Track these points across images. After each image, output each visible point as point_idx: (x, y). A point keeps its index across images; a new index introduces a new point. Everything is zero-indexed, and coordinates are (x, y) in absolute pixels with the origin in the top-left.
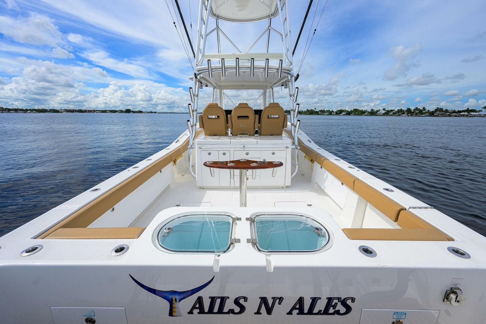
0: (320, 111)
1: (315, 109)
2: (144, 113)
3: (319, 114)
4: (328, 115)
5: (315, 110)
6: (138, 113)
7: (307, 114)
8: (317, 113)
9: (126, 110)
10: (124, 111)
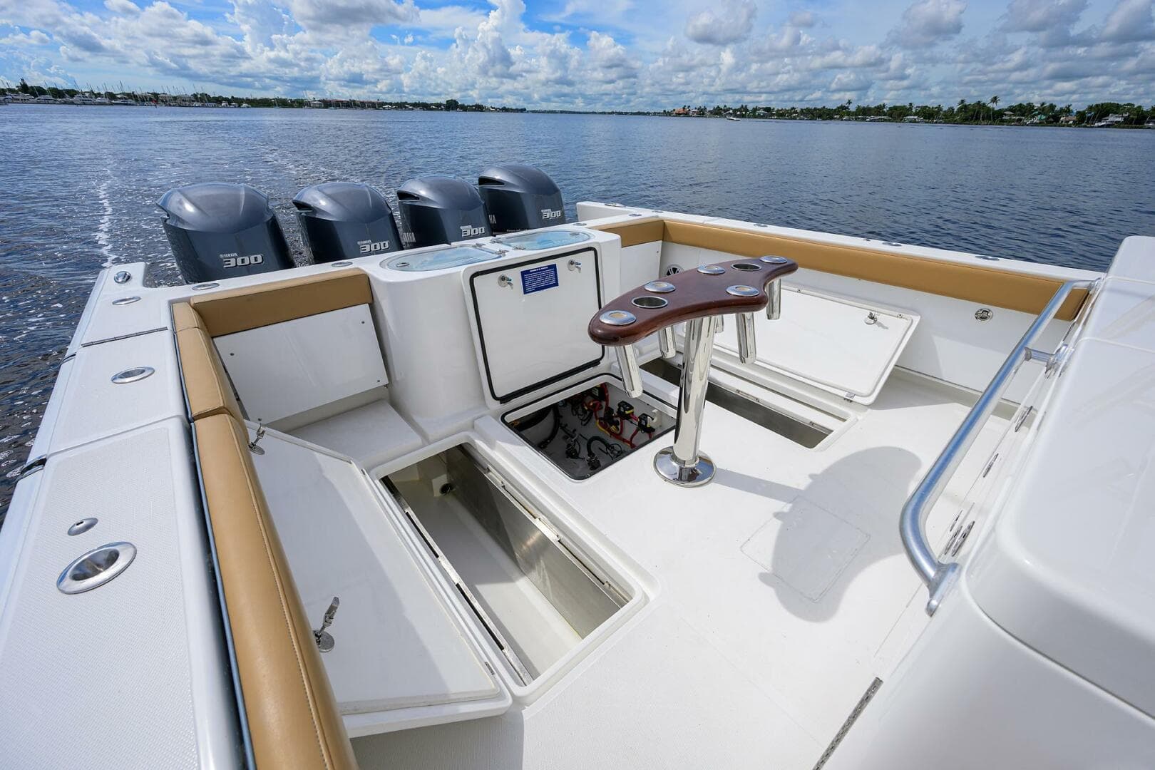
0: (1012, 109)
1: (995, 100)
2: (488, 110)
3: (1009, 122)
4: (1041, 124)
5: (991, 105)
6: (475, 110)
7: (955, 122)
8: (995, 117)
9: (447, 101)
10: (444, 105)
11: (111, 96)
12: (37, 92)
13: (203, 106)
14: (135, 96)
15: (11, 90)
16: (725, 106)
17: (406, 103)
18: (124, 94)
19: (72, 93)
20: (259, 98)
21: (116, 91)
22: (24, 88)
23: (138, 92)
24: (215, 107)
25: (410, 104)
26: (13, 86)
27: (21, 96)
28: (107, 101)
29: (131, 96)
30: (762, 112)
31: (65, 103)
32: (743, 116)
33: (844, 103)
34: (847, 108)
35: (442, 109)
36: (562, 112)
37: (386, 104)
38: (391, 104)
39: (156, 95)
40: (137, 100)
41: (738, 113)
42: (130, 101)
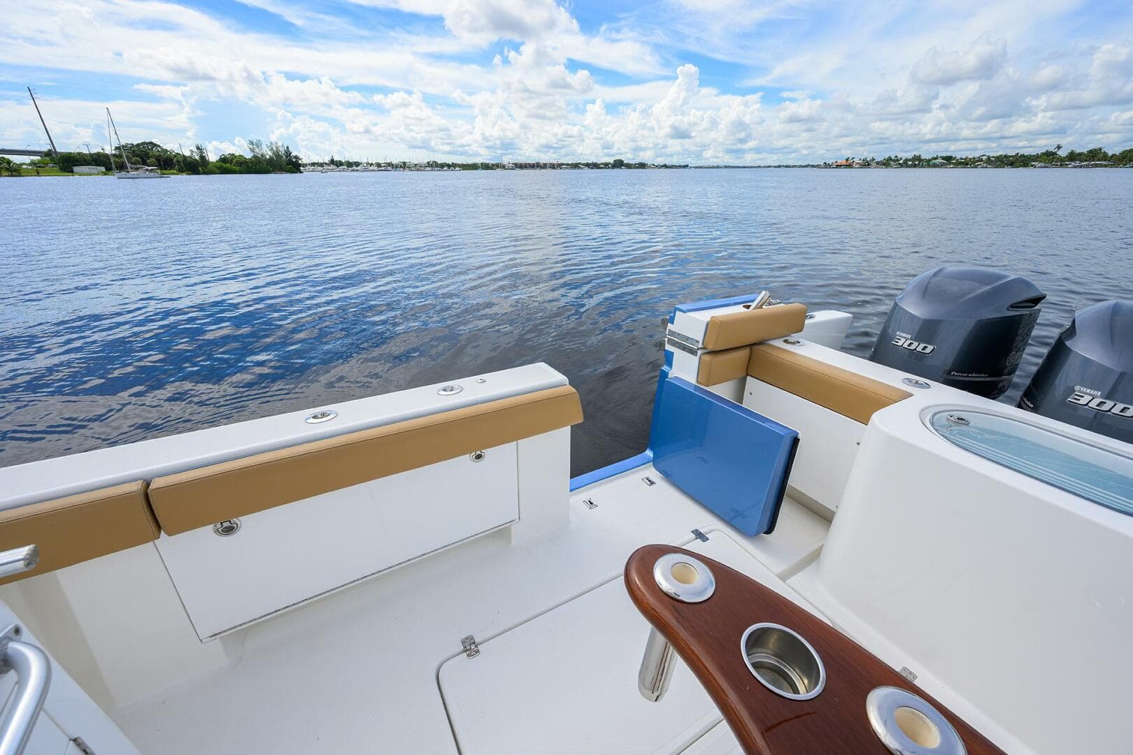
2: (650, 167)
6: (638, 168)
9: (614, 161)
10: (611, 164)
11: (379, 165)
12: (339, 164)
13: (432, 170)
14: (393, 165)
15: (326, 164)
16: (896, 156)
17: (580, 163)
18: (386, 163)
19: (357, 164)
20: (470, 163)
21: (381, 161)
22: (332, 162)
23: (394, 162)
24: (439, 171)
25: (583, 165)
26: (327, 161)
27: (332, 167)
28: (376, 168)
29: (390, 164)
30: (940, 160)
31: (353, 171)
32: (915, 166)
33: (1052, 149)
34: (1055, 153)
35: (609, 168)
36: (726, 167)
37: (564, 164)
38: (566, 165)
39: (404, 163)
40: (393, 168)
41: (910, 163)
42: (389, 168)
